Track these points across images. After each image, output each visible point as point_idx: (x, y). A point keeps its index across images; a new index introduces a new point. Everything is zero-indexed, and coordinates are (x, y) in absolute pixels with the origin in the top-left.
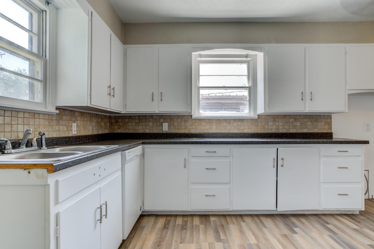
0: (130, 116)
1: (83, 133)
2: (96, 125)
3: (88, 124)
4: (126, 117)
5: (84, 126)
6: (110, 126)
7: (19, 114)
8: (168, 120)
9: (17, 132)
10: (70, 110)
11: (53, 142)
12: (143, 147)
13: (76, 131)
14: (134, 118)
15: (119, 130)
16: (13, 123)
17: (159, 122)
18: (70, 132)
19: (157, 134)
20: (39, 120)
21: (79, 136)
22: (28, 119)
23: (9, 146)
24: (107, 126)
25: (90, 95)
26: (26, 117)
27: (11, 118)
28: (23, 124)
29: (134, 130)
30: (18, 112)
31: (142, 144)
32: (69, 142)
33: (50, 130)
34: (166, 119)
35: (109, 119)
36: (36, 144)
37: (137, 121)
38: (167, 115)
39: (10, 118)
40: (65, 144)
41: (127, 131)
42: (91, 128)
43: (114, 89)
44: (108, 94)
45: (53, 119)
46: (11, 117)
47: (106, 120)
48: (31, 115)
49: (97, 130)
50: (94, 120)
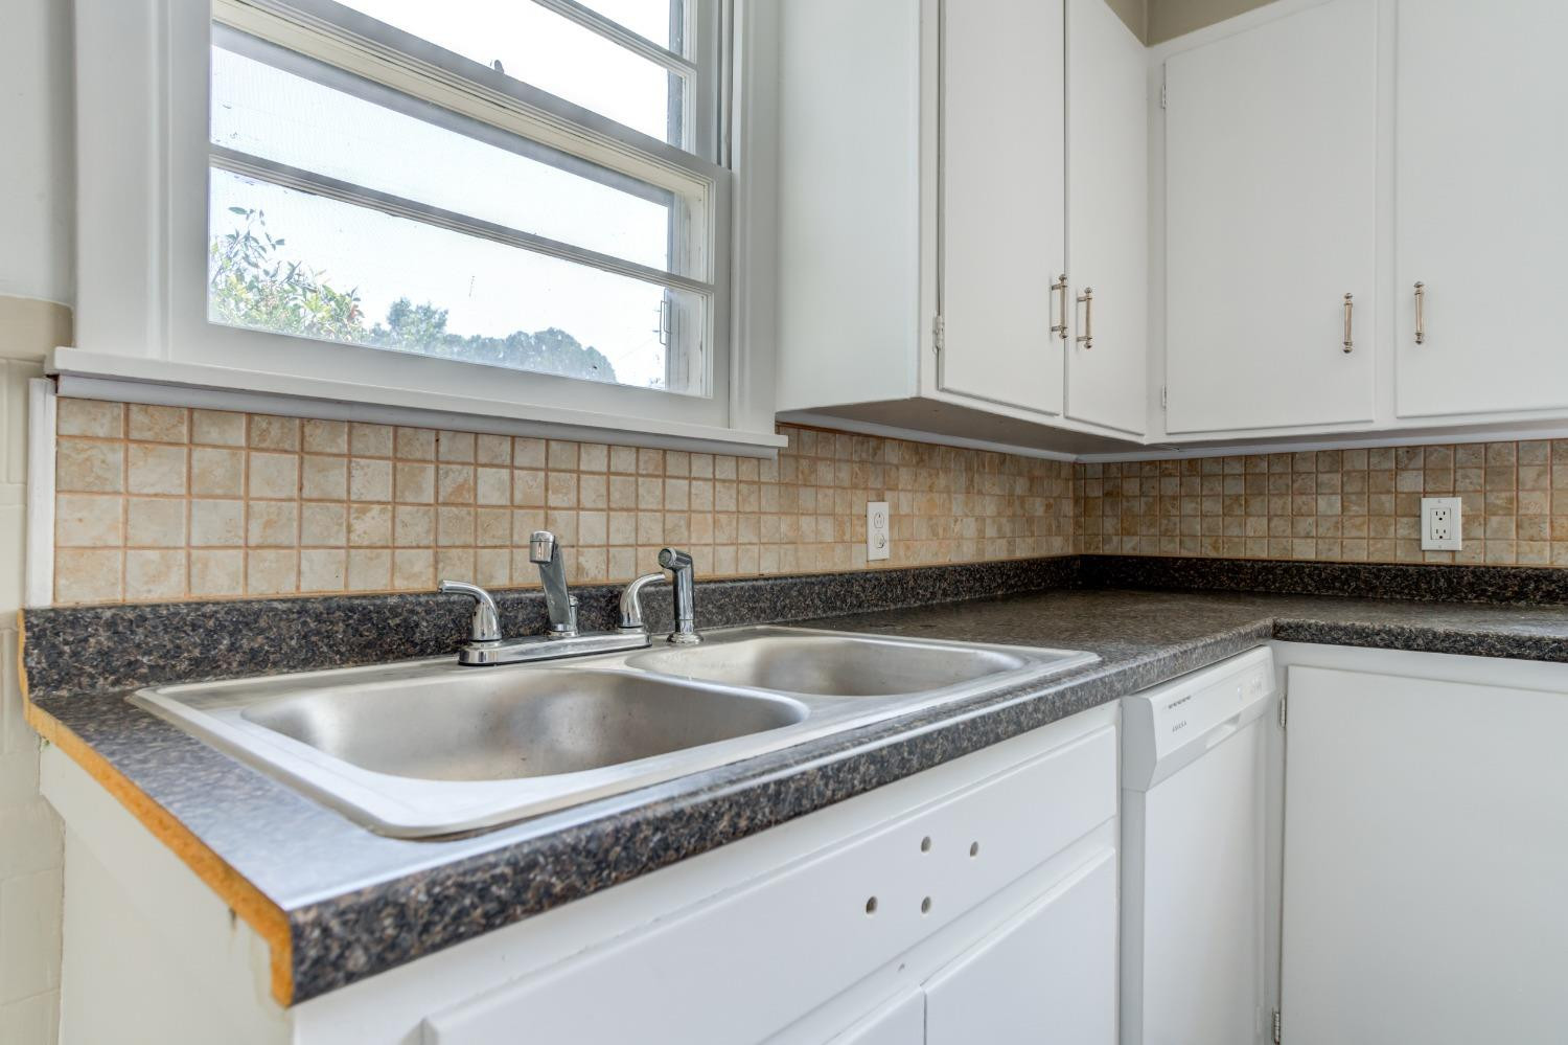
0: (1192, 462)
1: (927, 554)
2: (999, 514)
3: (957, 508)
4: (1164, 466)
5: (930, 518)
6: (1076, 516)
7: (584, 455)
8: (1465, 477)
9: (573, 547)
10: (852, 434)
11: (758, 601)
12: (1275, 654)
13: (887, 545)
14: (1217, 469)
15: (1125, 538)
16: (553, 500)
17: (1388, 492)
18: (857, 549)
19: (1378, 570)
20: (687, 488)
21: (901, 571)
22: (632, 479)
23: (490, 623)
24: (1061, 520)
25: (937, 332)
26: (621, 469)
27: (547, 476)
28: (605, 506)
29: (1216, 542)
30: (579, 443)
31: (1275, 636)
32: (844, 601)
33: (746, 536)
34: (1448, 469)
35: (1071, 483)
36: (639, 616)
37: (1236, 487)
38: (1455, 446)
39: (542, 474)
40: (825, 612)
41: (1172, 546)
42: (969, 528)
43: (1088, 299)
44: (1053, 329)
45: (763, 479)
46: (547, 469)
47: (1057, 487)
48: (646, 462)
49: (1004, 541)
50: (992, 485)
